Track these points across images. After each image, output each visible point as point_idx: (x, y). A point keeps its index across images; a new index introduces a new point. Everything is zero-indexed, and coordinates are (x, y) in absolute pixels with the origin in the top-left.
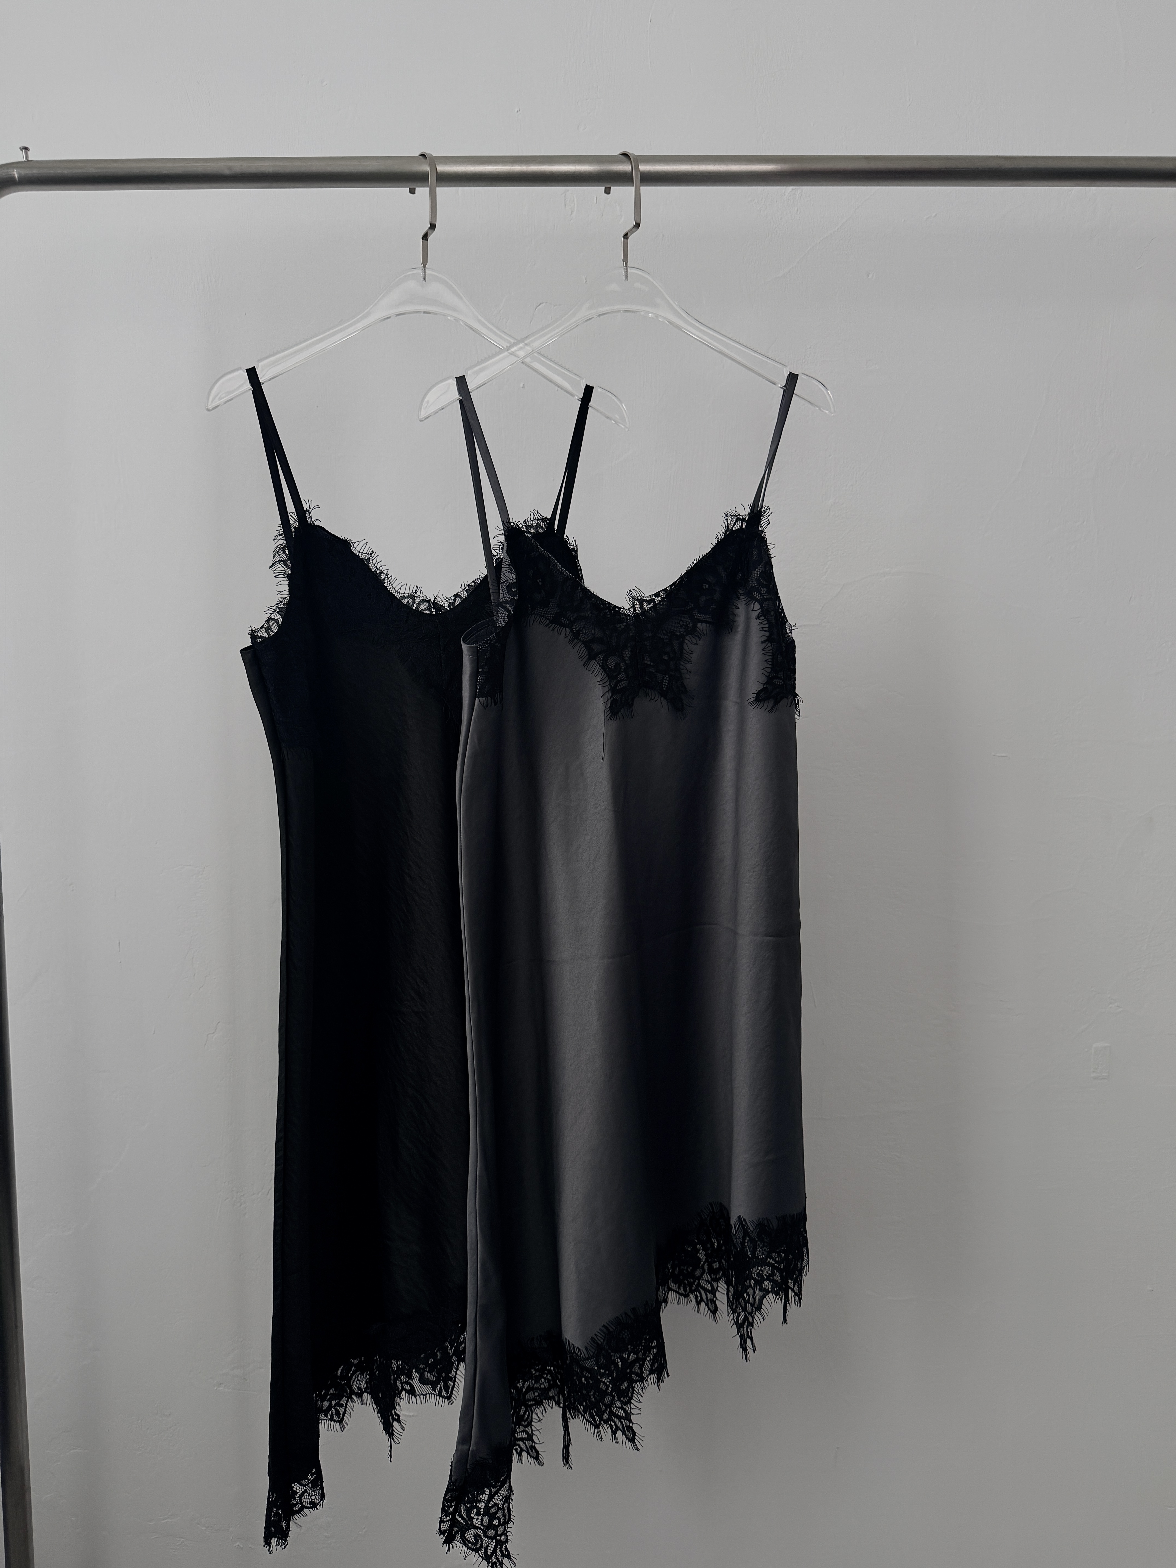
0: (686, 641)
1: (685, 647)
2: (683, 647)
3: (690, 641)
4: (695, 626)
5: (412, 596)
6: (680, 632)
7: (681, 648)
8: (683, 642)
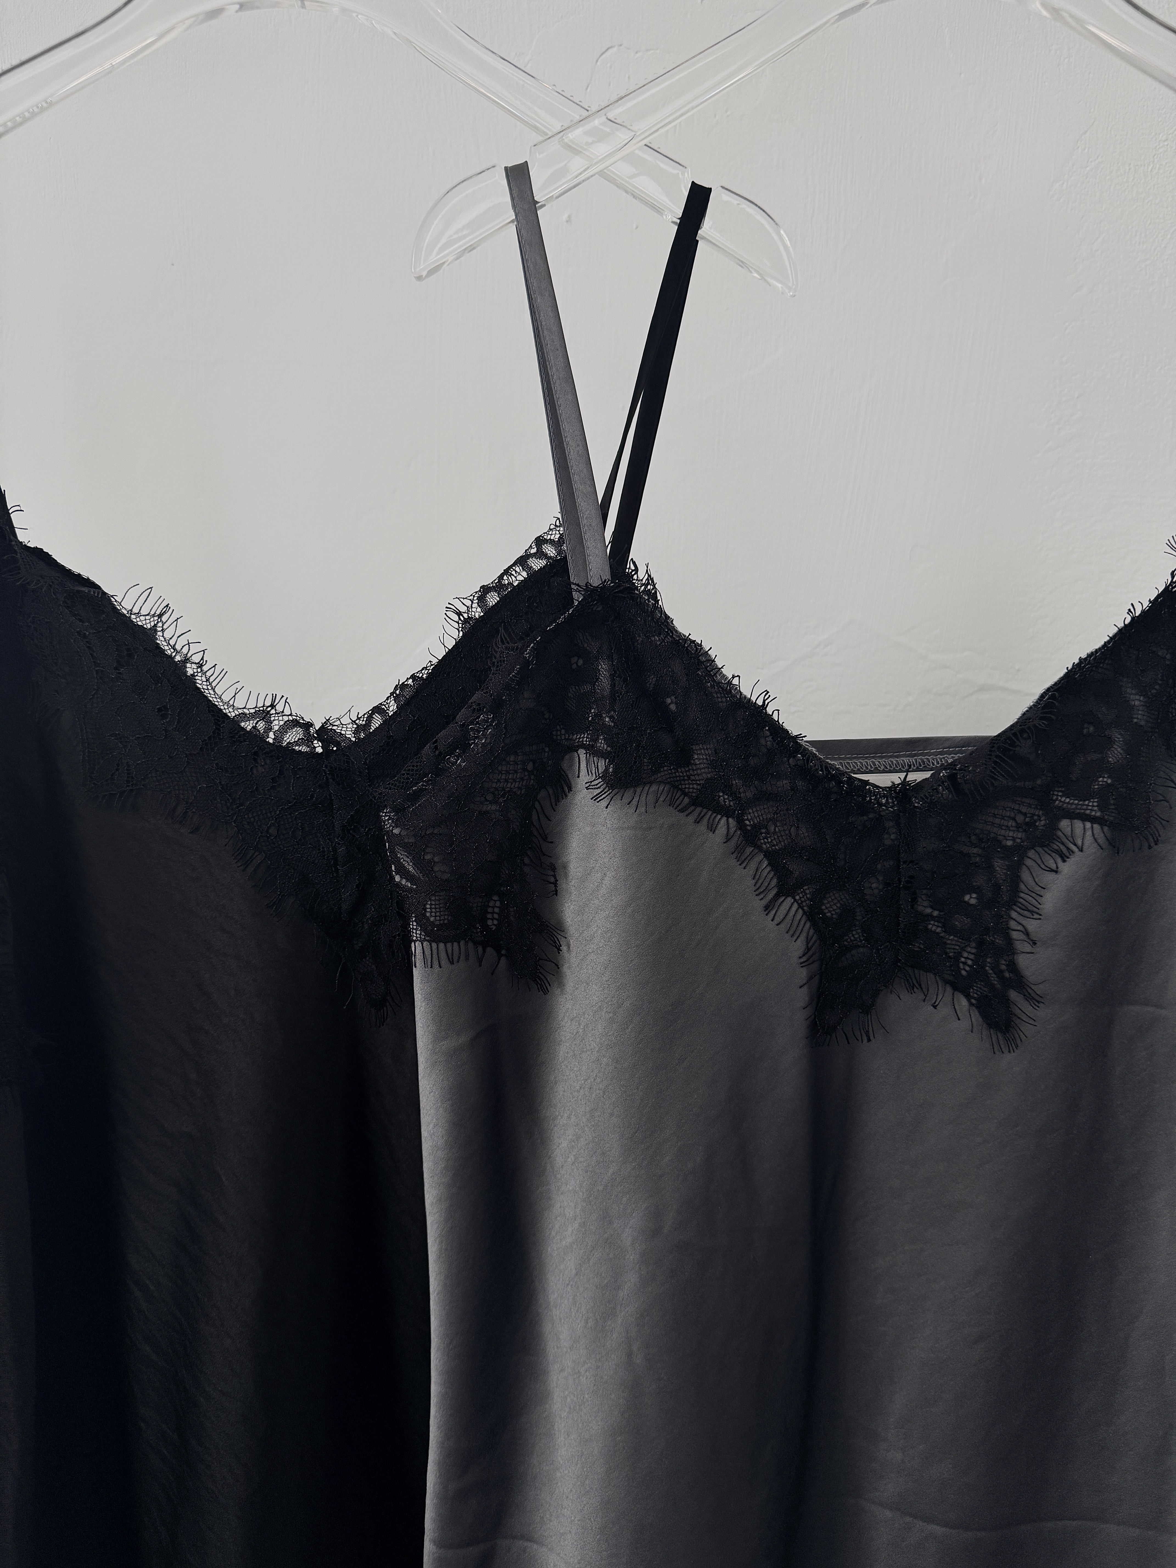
0: (1028, 862)
1: (1025, 875)
2: (1019, 877)
3: (1039, 862)
4: (1053, 827)
5: (264, 714)
6: (1014, 839)
7: (1015, 880)
8: (1020, 863)
